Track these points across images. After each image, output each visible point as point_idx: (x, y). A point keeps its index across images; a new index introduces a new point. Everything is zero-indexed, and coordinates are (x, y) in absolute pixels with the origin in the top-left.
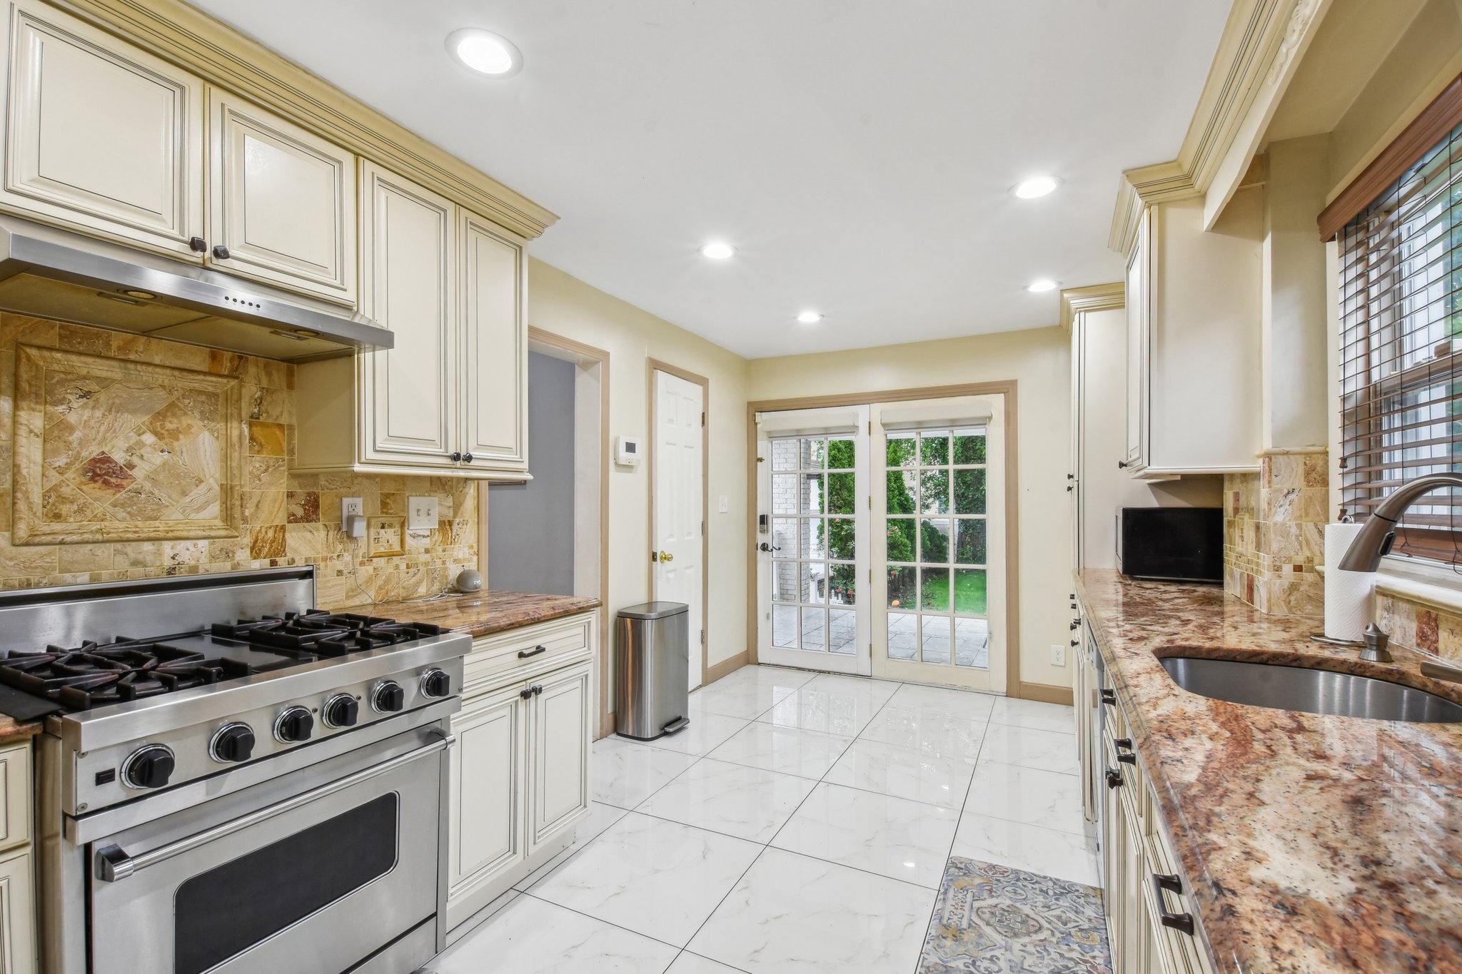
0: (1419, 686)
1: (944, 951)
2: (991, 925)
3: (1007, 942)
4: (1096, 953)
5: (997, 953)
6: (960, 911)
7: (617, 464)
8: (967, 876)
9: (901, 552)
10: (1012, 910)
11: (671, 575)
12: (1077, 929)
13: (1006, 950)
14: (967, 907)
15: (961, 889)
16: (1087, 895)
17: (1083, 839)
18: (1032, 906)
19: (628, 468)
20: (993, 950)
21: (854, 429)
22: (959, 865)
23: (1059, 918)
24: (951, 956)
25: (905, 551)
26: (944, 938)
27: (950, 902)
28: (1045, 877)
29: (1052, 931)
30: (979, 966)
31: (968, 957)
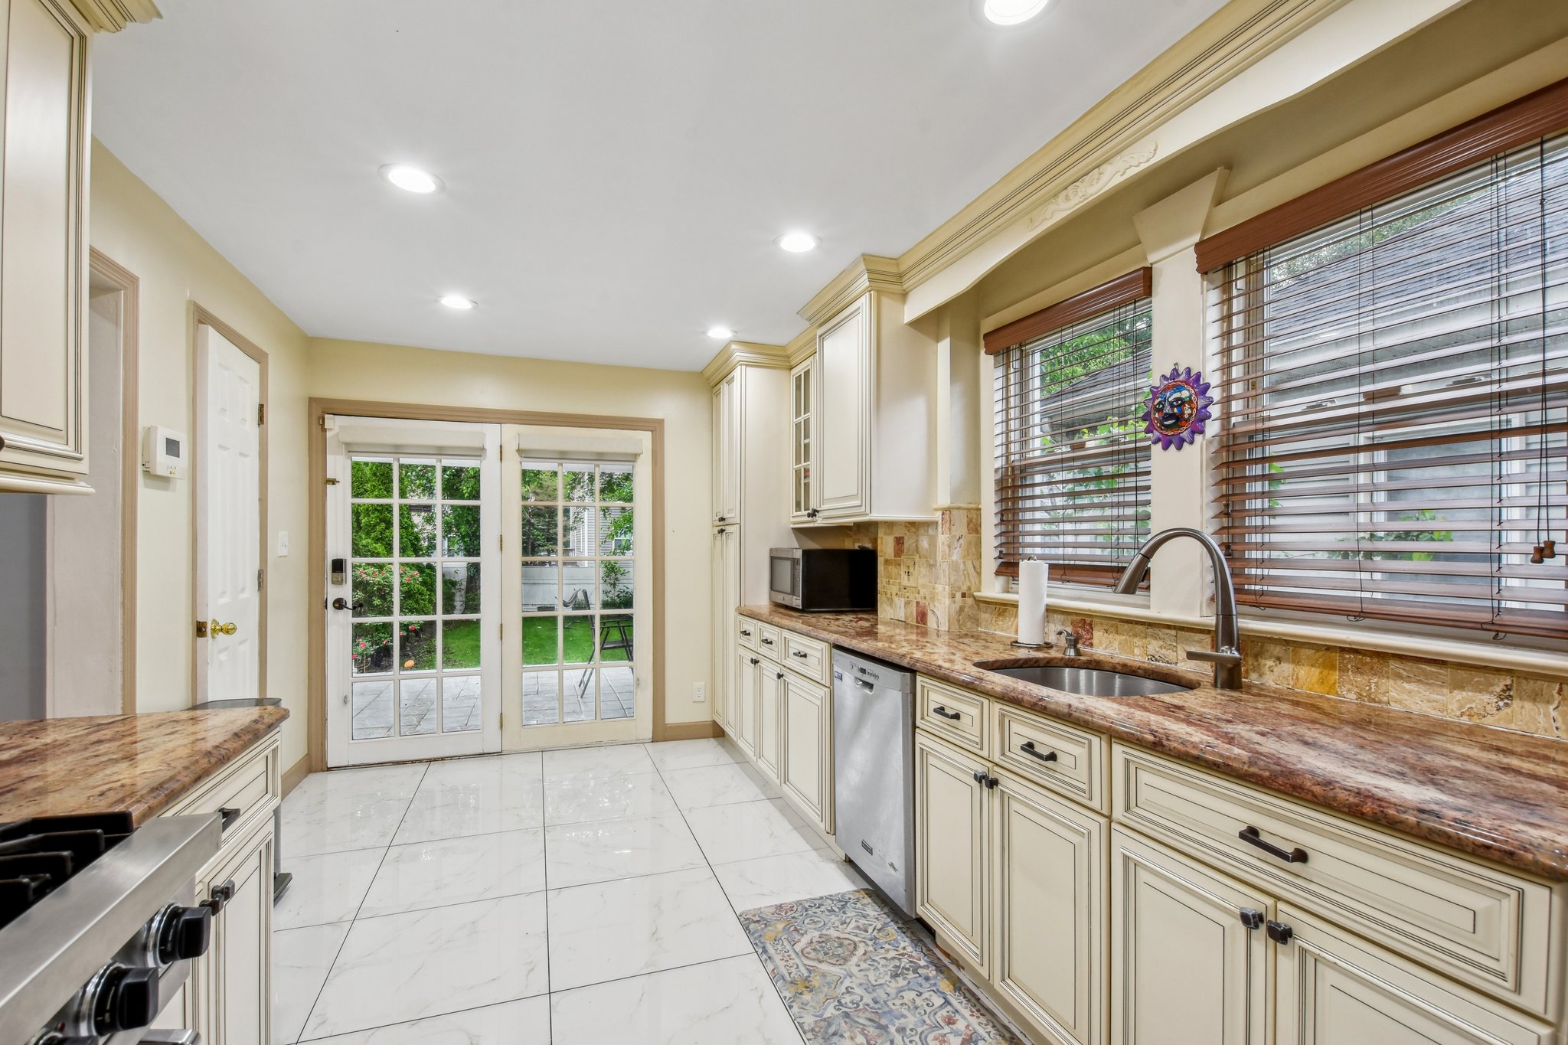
0: (1111, 669)
1: (811, 1006)
2: (823, 961)
3: (845, 970)
4: (903, 944)
5: (847, 983)
6: (791, 962)
7: (147, 473)
8: (769, 926)
9: (417, 602)
10: (824, 940)
11: (223, 657)
12: (876, 931)
13: (851, 977)
14: (793, 956)
15: (775, 940)
16: (858, 899)
17: (814, 853)
18: (834, 927)
19: (163, 481)
20: (842, 983)
21: (479, 452)
22: (755, 919)
23: (858, 927)
24: (820, 1008)
25: (423, 600)
26: (801, 994)
27: (777, 958)
28: (821, 898)
29: (864, 942)
30: (846, 1003)
31: (832, 1000)
